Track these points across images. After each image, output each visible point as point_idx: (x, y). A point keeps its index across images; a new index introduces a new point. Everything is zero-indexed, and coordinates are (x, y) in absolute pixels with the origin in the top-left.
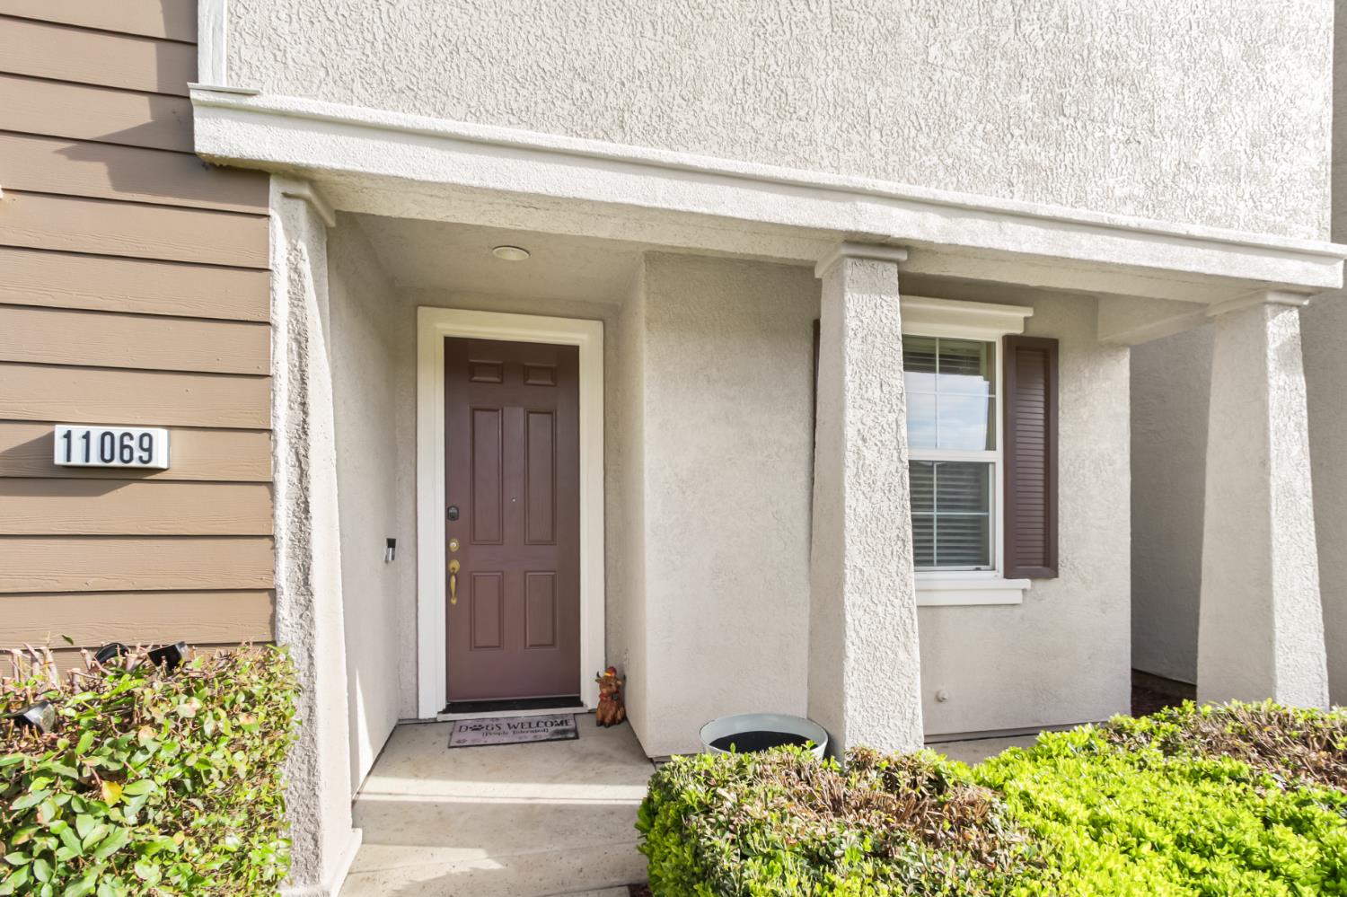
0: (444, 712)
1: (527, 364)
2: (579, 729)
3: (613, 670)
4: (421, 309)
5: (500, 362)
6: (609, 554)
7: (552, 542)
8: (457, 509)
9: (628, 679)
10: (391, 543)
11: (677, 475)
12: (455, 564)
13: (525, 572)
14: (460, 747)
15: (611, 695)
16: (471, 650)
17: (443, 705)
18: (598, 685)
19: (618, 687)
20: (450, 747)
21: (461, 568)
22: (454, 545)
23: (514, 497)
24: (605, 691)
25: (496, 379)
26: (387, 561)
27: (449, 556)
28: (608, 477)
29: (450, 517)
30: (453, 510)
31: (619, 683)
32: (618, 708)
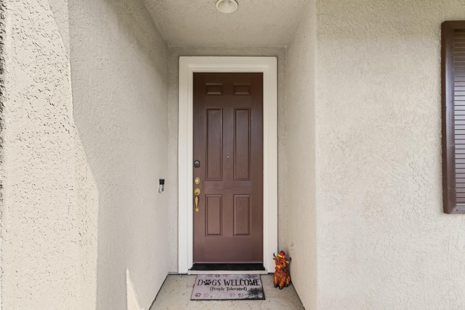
0: (192, 269)
1: (235, 84)
2: (265, 289)
3: (282, 253)
4: (181, 58)
5: (221, 84)
6: (280, 185)
7: (248, 179)
8: (199, 162)
9: (292, 259)
10: (162, 182)
11: (338, 138)
12: (198, 191)
13: (234, 195)
14: (197, 300)
15: (282, 269)
16: (206, 236)
17: (191, 265)
18: (274, 261)
19: (286, 264)
20: (192, 300)
21: (200, 193)
22: (197, 181)
23: (228, 155)
24: (279, 267)
25: (219, 93)
26: (159, 192)
27: (195, 186)
28: (279, 143)
29: (195, 166)
30: (197, 162)
31: (288, 262)
32: (287, 277)
